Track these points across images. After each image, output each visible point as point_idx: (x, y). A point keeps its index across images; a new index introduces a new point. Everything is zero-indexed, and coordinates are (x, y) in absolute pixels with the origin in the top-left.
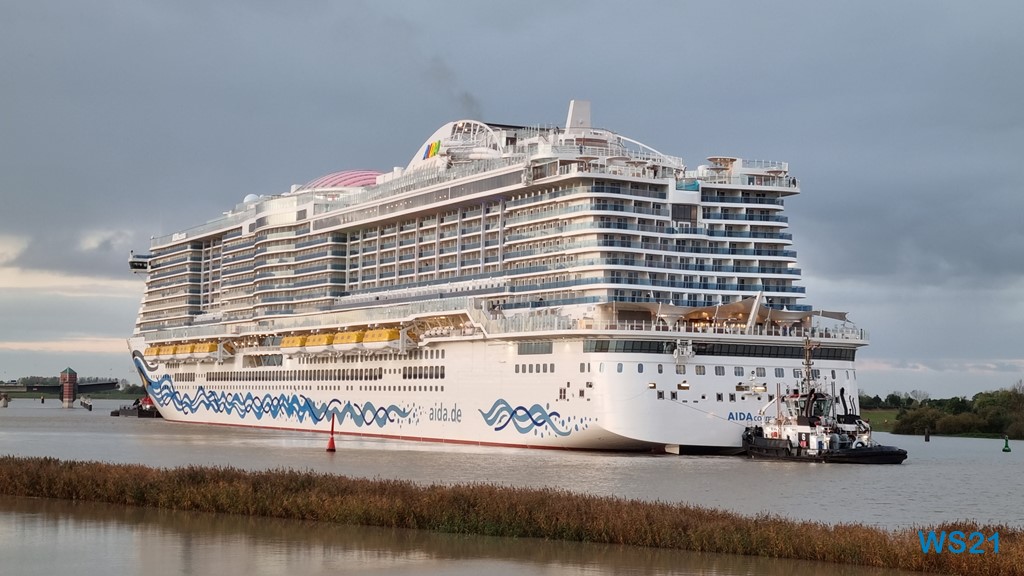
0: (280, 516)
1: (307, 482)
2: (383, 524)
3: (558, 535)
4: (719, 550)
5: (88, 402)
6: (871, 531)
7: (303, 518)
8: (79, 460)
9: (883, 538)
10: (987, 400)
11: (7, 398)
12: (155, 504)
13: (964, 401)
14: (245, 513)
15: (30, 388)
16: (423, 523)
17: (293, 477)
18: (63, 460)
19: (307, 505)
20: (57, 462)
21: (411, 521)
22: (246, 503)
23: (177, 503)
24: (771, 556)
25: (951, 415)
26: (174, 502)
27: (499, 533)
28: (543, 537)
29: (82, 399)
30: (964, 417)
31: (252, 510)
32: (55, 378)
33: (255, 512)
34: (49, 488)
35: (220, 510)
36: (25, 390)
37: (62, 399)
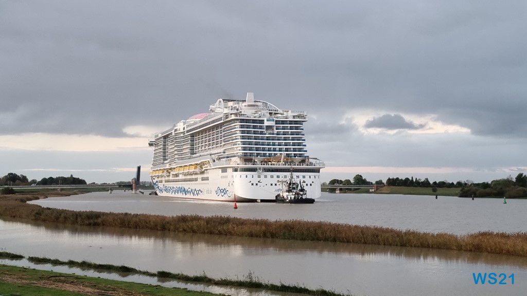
0: (217, 234)
1: (227, 220)
2: (257, 236)
3: (326, 239)
4: (390, 245)
5: (142, 191)
6: (451, 236)
7: (226, 235)
8: (139, 214)
9: (456, 238)
10: (497, 183)
11: (111, 190)
12: (169, 230)
13: (487, 184)
14: (204, 233)
15: (120, 186)
16: (273, 236)
17: (222, 219)
18: (132, 214)
19: (228, 229)
20: (130, 214)
21: (268, 235)
22: (204, 229)
23: (177, 229)
24: (411, 246)
25: (482, 190)
26: (176, 229)
27: (303, 239)
28: (320, 240)
29: (140, 190)
30: (488, 190)
31: (206, 231)
32: (129, 182)
33: (208, 233)
34: (128, 224)
35: (194, 232)
36: (118, 187)
37: (132, 189)
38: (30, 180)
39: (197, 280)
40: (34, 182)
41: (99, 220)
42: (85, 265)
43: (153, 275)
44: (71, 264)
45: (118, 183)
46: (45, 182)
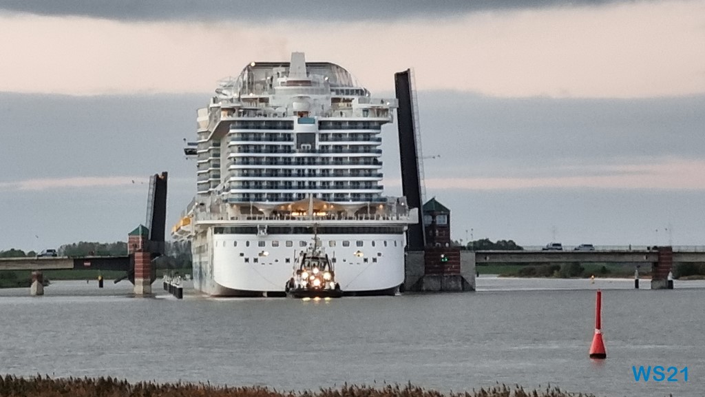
5: (176, 282)
8: (160, 382)
11: (43, 282)
15: (79, 262)
18: (133, 382)
20: (124, 385)
29: (166, 279)
32: (120, 244)
36: (71, 265)
37: (131, 277)
45: (70, 250)
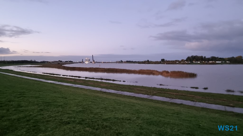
1: (98, 68)
17: (97, 68)
38: (63, 61)
39: (92, 78)
40: (63, 62)
41: (75, 68)
42: (72, 76)
43: (84, 78)
44: (70, 76)
46: (66, 62)
